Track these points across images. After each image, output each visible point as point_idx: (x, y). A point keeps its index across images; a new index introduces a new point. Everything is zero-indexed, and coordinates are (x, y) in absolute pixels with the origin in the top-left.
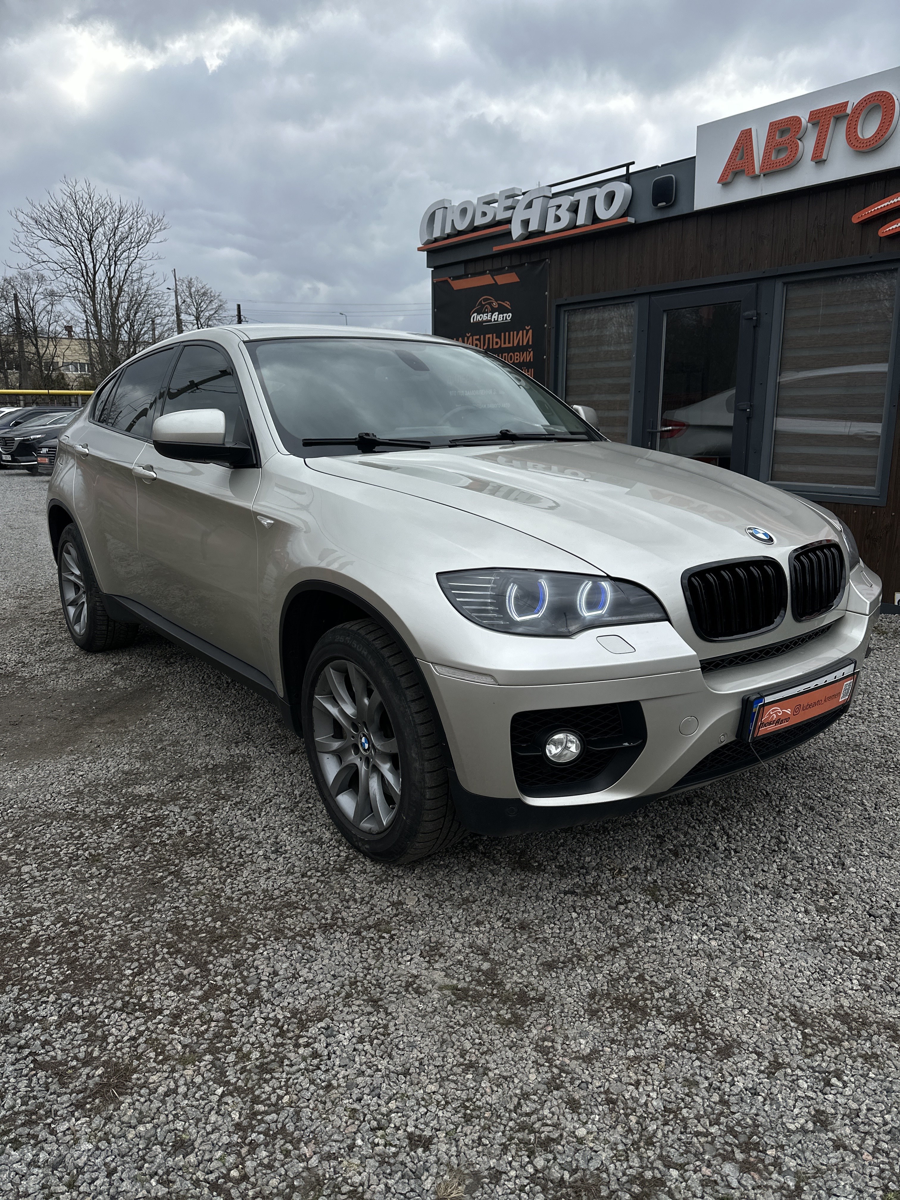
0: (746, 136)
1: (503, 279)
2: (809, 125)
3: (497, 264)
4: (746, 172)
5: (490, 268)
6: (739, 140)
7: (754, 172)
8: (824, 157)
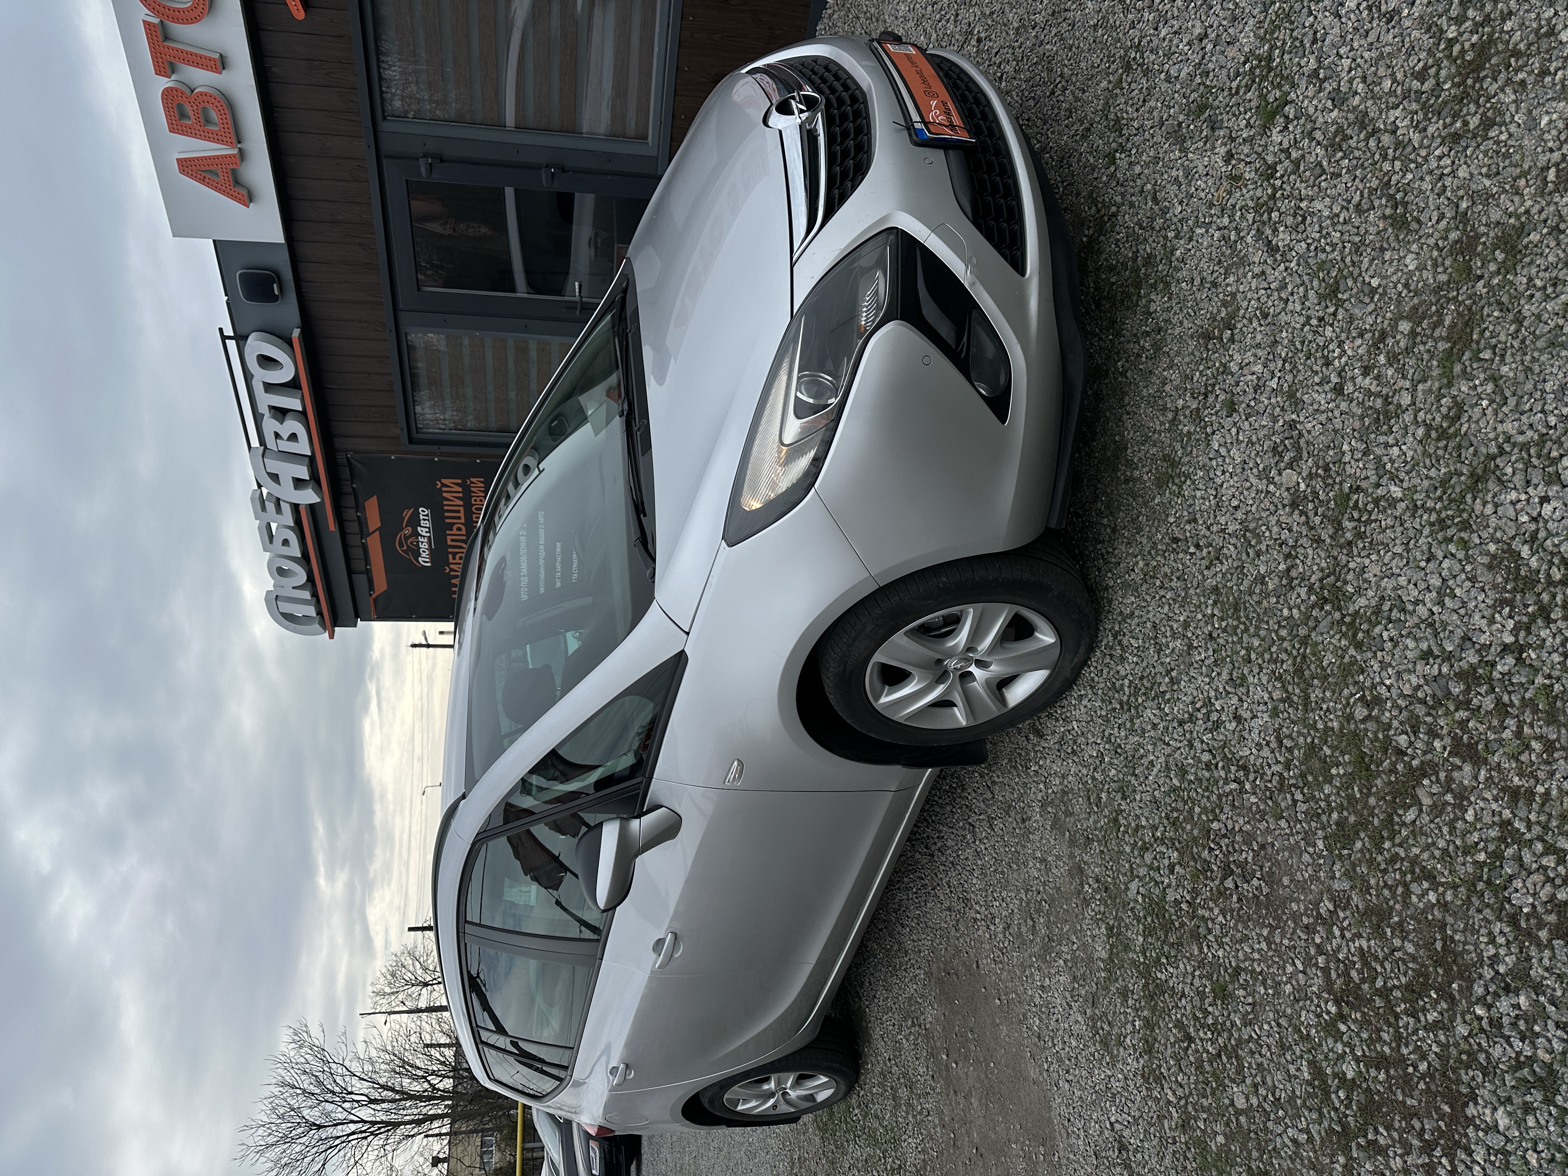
0: (187, 166)
1: (374, 520)
2: (174, 77)
3: (353, 527)
4: (234, 167)
5: (359, 537)
6: (191, 176)
7: (234, 155)
8: (217, 56)
